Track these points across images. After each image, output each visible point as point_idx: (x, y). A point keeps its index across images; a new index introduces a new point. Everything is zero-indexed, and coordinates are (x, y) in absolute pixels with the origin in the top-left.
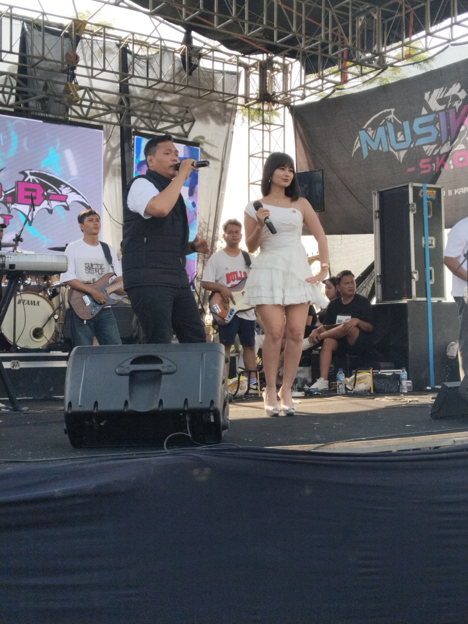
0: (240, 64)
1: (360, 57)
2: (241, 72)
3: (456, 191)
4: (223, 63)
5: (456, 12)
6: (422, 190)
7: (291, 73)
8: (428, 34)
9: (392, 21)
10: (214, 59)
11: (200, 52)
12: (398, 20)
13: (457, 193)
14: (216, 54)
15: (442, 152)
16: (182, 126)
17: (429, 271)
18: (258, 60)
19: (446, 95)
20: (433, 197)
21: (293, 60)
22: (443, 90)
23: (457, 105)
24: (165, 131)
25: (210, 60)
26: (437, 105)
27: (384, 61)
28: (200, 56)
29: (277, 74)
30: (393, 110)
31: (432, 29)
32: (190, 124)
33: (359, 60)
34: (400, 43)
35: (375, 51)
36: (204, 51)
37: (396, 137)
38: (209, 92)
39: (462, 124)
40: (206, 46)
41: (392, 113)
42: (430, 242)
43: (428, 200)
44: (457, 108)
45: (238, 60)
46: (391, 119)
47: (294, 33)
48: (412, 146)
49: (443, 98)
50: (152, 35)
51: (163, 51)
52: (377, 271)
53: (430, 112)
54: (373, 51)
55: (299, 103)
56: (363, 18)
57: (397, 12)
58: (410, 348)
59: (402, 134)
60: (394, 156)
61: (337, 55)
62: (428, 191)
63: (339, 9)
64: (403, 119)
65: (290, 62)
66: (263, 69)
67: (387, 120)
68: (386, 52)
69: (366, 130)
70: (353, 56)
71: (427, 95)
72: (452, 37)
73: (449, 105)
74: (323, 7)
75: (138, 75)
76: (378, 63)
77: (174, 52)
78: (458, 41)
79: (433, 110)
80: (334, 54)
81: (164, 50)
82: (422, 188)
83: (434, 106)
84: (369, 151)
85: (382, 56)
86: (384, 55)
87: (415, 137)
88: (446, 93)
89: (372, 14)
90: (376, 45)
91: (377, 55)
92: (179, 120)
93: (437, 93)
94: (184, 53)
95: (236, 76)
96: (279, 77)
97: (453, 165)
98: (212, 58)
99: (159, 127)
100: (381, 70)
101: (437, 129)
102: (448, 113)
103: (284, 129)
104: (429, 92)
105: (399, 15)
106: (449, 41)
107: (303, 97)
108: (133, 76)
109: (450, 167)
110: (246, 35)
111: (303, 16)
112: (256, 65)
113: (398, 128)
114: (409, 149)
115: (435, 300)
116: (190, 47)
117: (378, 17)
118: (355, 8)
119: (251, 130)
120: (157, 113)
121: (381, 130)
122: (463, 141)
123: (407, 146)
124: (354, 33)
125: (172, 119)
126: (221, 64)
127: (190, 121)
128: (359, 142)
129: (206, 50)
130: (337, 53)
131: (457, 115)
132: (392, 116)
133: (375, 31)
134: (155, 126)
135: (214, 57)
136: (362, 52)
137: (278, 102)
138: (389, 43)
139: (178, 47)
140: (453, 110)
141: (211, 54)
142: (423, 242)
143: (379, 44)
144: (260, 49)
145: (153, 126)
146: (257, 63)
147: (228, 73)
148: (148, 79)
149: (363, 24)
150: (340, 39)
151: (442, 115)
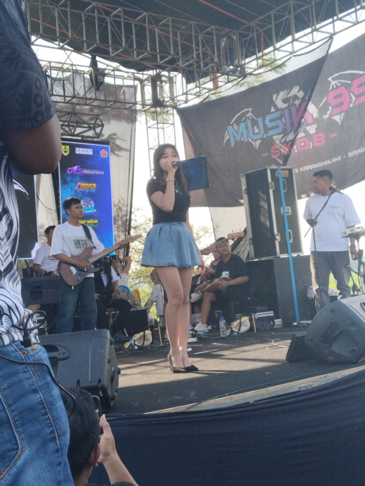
0: (136, 79)
1: (226, 69)
2: (137, 85)
3: (301, 169)
4: (123, 79)
5: (294, 31)
6: (277, 172)
7: (175, 83)
8: (275, 49)
9: (247, 40)
10: (115, 77)
11: (104, 72)
12: (252, 38)
13: (302, 170)
14: (117, 73)
15: (288, 140)
16: (95, 130)
17: (288, 233)
18: (150, 75)
19: (289, 96)
20: (287, 176)
21: (176, 73)
22: (286, 92)
23: (297, 102)
24: (81, 135)
25: (112, 77)
26: (282, 104)
27: (244, 71)
28: (104, 75)
29: (165, 84)
30: (250, 109)
31: (278, 45)
32: (101, 128)
33: (225, 72)
34: (254, 57)
35: (236, 64)
36: (107, 72)
37: (253, 130)
38: (113, 103)
39: (302, 117)
40: (109, 68)
41: (250, 111)
42: (287, 211)
43: (283, 178)
44: (297, 105)
45: (134, 75)
46: (249, 116)
47: (172, 55)
48: (265, 136)
49: (286, 98)
50: (66, 62)
51: (74, 74)
52: (250, 235)
53: (277, 109)
54: (235, 64)
55: (183, 106)
56: (225, 39)
57: (250, 33)
58: (278, 294)
59: (257, 128)
60: (252, 144)
61: (208, 69)
62: (282, 172)
63: (206, 34)
64: (258, 116)
65: (174, 74)
66: (154, 82)
67: (246, 117)
68: (245, 64)
69: (232, 125)
70: (220, 69)
71: (274, 97)
72: (293, 50)
73: (291, 103)
74: (193, 33)
75: (56, 94)
76: (240, 73)
77: (84, 74)
78: (298, 53)
79: (280, 108)
80: (205, 68)
81: (76, 72)
82: (277, 169)
83: (280, 104)
84: (235, 141)
85: (243, 67)
86: (244, 67)
87: (266, 129)
88: (288, 94)
89: (232, 36)
90: (237, 59)
91: (238, 67)
92: (92, 126)
93: (282, 94)
94: (91, 73)
95: (133, 89)
96: (166, 87)
97: (297, 150)
98: (113, 76)
99: (76, 133)
100: (243, 77)
101: (283, 122)
102: (290, 109)
103: (174, 127)
104: (276, 94)
105: (252, 35)
106: (291, 53)
107: (187, 101)
108: (52, 95)
109: (294, 151)
110: (136, 59)
111: (179, 39)
112: (148, 79)
113: (255, 123)
114: (262, 139)
115: (295, 255)
116: (96, 69)
117: (237, 38)
118: (218, 32)
119: (149, 129)
120: (74, 122)
121: (242, 125)
122: (303, 130)
123: (262, 137)
124: (219, 50)
125: (86, 126)
126: (122, 80)
127: (100, 126)
128: (228, 135)
129: (108, 71)
130: (207, 67)
131: (298, 111)
132: (250, 114)
133: (236, 49)
134: (73, 131)
135: (115, 75)
136: (227, 65)
137: (167, 106)
138: (247, 57)
139: (86, 69)
140: (295, 107)
141: (112, 73)
142: (282, 211)
143: (239, 59)
144: (150, 67)
145: (71, 132)
146: (149, 77)
147: (127, 86)
148: (64, 96)
149: (225, 44)
150: (209, 56)
151: (286, 111)
